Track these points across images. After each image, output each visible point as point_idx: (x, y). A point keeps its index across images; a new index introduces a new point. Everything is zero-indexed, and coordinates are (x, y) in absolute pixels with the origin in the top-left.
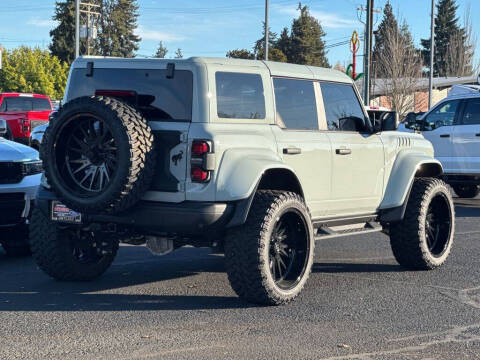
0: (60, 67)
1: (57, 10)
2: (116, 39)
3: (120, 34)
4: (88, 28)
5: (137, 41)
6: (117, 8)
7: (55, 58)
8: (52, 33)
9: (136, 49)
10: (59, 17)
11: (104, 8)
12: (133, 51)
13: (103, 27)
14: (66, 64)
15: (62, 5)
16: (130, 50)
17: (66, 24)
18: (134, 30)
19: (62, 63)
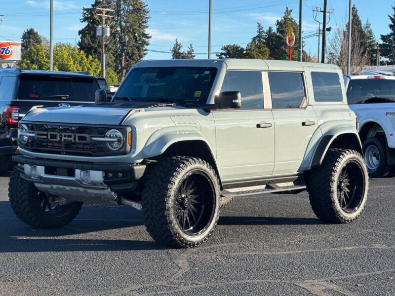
0: (86, 58)
1: (84, 14)
2: (132, 36)
3: (135, 33)
4: (103, 28)
5: (148, 38)
6: (132, 12)
7: (82, 52)
8: (80, 33)
9: (147, 44)
10: (85, 19)
11: (122, 12)
12: (145, 46)
13: (121, 27)
14: (90, 57)
15: (87, 10)
16: (142, 45)
17: (91, 25)
18: (146, 29)
19: (87, 56)
